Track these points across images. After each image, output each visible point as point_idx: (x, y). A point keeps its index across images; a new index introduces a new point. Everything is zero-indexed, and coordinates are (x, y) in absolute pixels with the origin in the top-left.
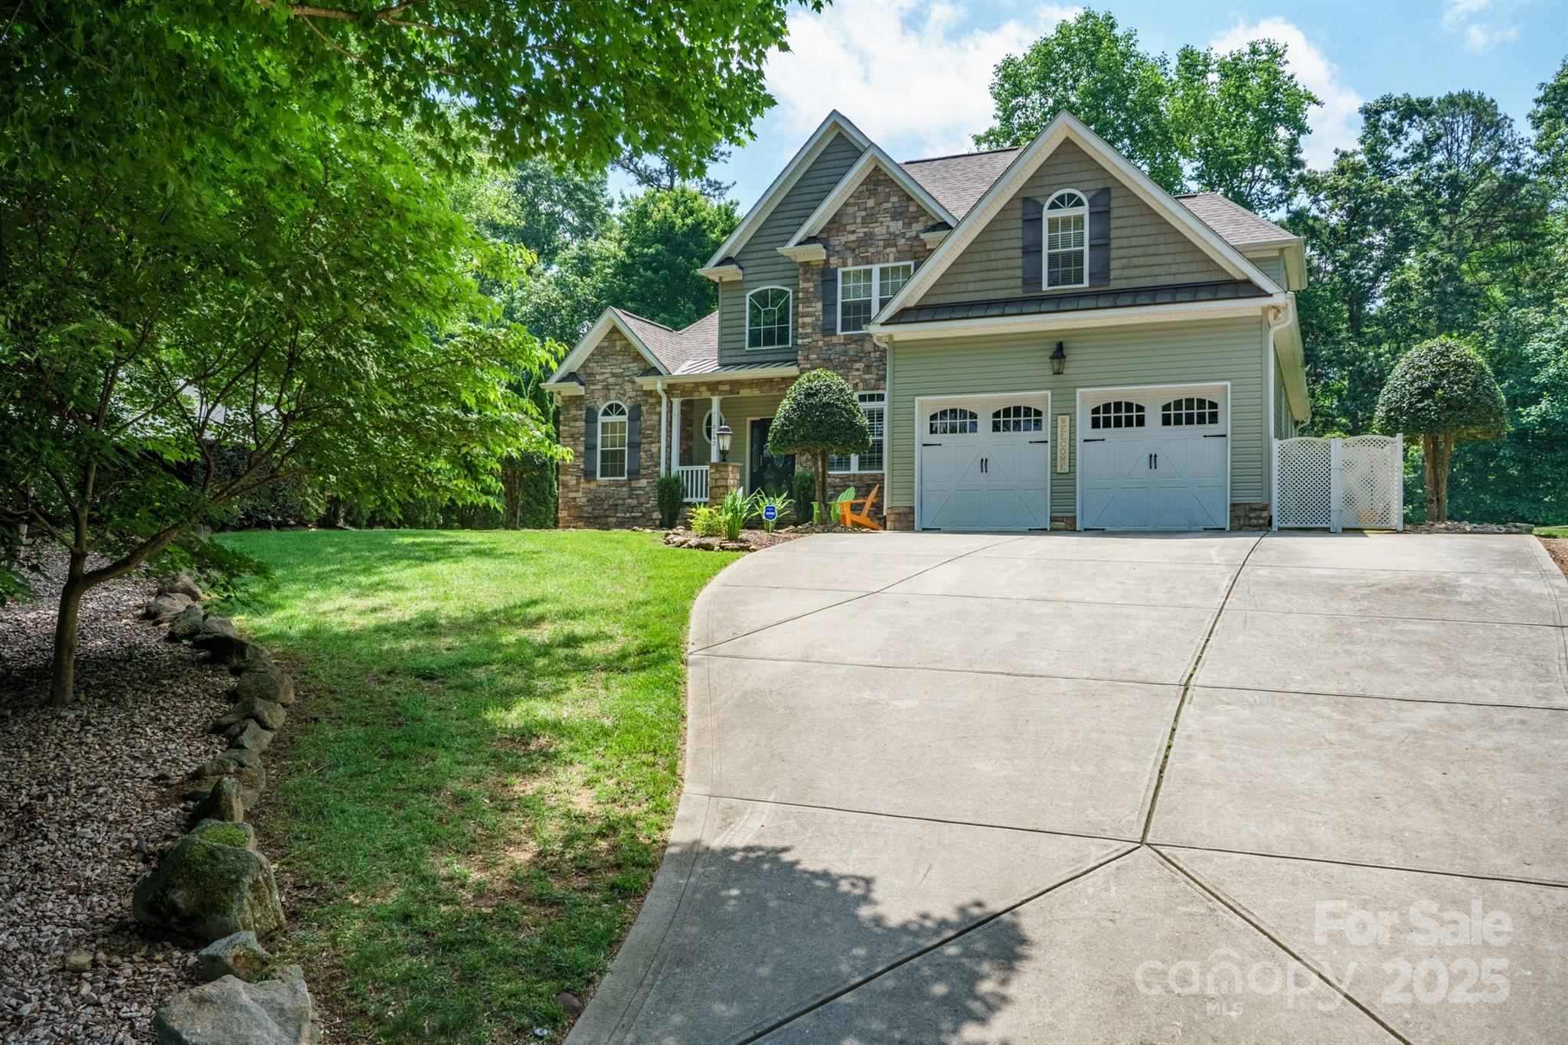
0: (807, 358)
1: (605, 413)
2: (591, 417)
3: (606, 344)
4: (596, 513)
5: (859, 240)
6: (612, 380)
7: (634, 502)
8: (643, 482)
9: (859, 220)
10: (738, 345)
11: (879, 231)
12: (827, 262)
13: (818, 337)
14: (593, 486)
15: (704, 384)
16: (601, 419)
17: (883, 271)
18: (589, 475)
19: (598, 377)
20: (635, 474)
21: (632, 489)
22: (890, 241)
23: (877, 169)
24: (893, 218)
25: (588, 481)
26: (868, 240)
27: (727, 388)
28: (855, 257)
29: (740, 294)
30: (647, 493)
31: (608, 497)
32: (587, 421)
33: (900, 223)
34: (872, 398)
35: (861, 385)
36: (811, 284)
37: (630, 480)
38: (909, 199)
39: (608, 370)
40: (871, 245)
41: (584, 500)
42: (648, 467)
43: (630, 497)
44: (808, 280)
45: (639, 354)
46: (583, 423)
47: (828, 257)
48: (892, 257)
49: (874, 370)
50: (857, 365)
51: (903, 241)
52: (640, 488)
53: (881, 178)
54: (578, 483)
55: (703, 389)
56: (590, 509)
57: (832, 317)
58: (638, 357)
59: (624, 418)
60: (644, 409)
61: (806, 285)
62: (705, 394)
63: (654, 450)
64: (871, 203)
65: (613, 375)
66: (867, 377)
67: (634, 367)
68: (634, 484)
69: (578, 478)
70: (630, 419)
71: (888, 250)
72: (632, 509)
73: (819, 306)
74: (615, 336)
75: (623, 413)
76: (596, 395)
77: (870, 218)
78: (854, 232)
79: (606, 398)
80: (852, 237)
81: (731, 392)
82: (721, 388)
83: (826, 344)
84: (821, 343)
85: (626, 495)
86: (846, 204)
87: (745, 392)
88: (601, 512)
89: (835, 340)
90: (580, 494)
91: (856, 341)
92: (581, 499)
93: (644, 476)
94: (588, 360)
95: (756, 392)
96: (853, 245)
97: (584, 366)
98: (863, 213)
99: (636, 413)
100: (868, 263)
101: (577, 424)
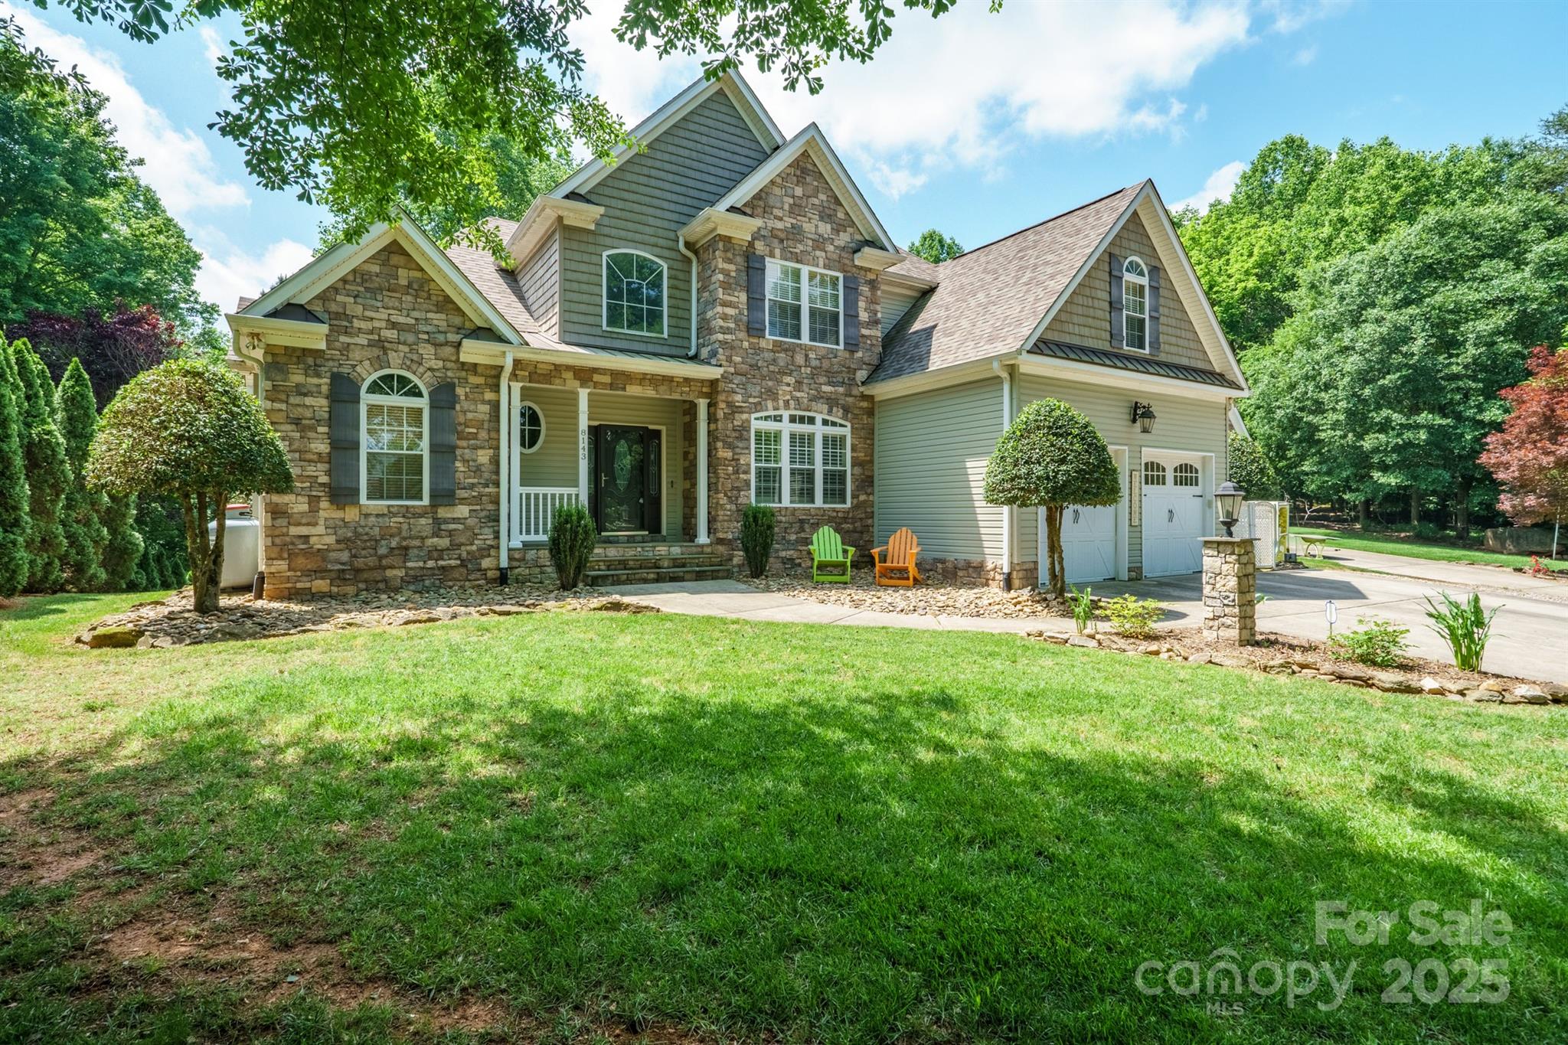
0: (729, 360)
1: (374, 388)
2: (343, 391)
3: (376, 269)
4: (359, 563)
5: (785, 230)
6: (391, 334)
7: (444, 542)
8: (462, 511)
9: (786, 207)
10: (591, 320)
11: (808, 227)
12: (751, 244)
13: (742, 335)
14: (351, 514)
15: (568, 368)
16: (367, 399)
17: (812, 276)
18: (342, 494)
19: (356, 323)
20: (443, 496)
21: (437, 522)
22: (820, 243)
23: (805, 155)
24: (822, 219)
25: (341, 507)
26: (796, 233)
27: (607, 379)
28: (783, 249)
29: (591, 249)
30: (467, 528)
31: (386, 534)
32: (334, 397)
33: (829, 226)
34: (802, 420)
35: (792, 402)
36: (732, 267)
37: (434, 505)
38: (838, 202)
39: (383, 314)
40: (801, 242)
41: (331, 540)
42: (472, 486)
43: (436, 535)
44: (730, 261)
45: (448, 300)
46: (324, 402)
47: (754, 239)
48: (821, 263)
49: (805, 388)
50: (788, 379)
51: (831, 248)
52: (455, 520)
53: (810, 167)
54: (314, 510)
55: (569, 375)
56: (345, 556)
57: (760, 314)
58: (446, 304)
59: (423, 403)
60: (460, 391)
61: (726, 266)
62: (572, 384)
63: (483, 457)
64: (799, 191)
65: (393, 325)
66: (798, 394)
67: (439, 319)
68: (443, 513)
69: (313, 501)
70: (432, 407)
71: (818, 253)
72: (440, 553)
73: (743, 297)
74: (396, 259)
75: (416, 393)
76: (356, 355)
77: (796, 209)
78: (781, 219)
79: (380, 362)
80: (779, 225)
81: (612, 386)
82: (596, 378)
83: (752, 346)
84: (746, 344)
85: (428, 531)
86: (772, 182)
87: (633, 390)
88: (372, 561)
89: (763, 344)
90: (320, 529)
91: (786, 350)
92: (321, 536)
93: (463, 501)
94: (333, 289)
95: (650, 393)
96: (782, 235)
97: (323, 297)
98: (791, 201)
99: (444, 397)
100: (798, 262)
101: (308, 401)
